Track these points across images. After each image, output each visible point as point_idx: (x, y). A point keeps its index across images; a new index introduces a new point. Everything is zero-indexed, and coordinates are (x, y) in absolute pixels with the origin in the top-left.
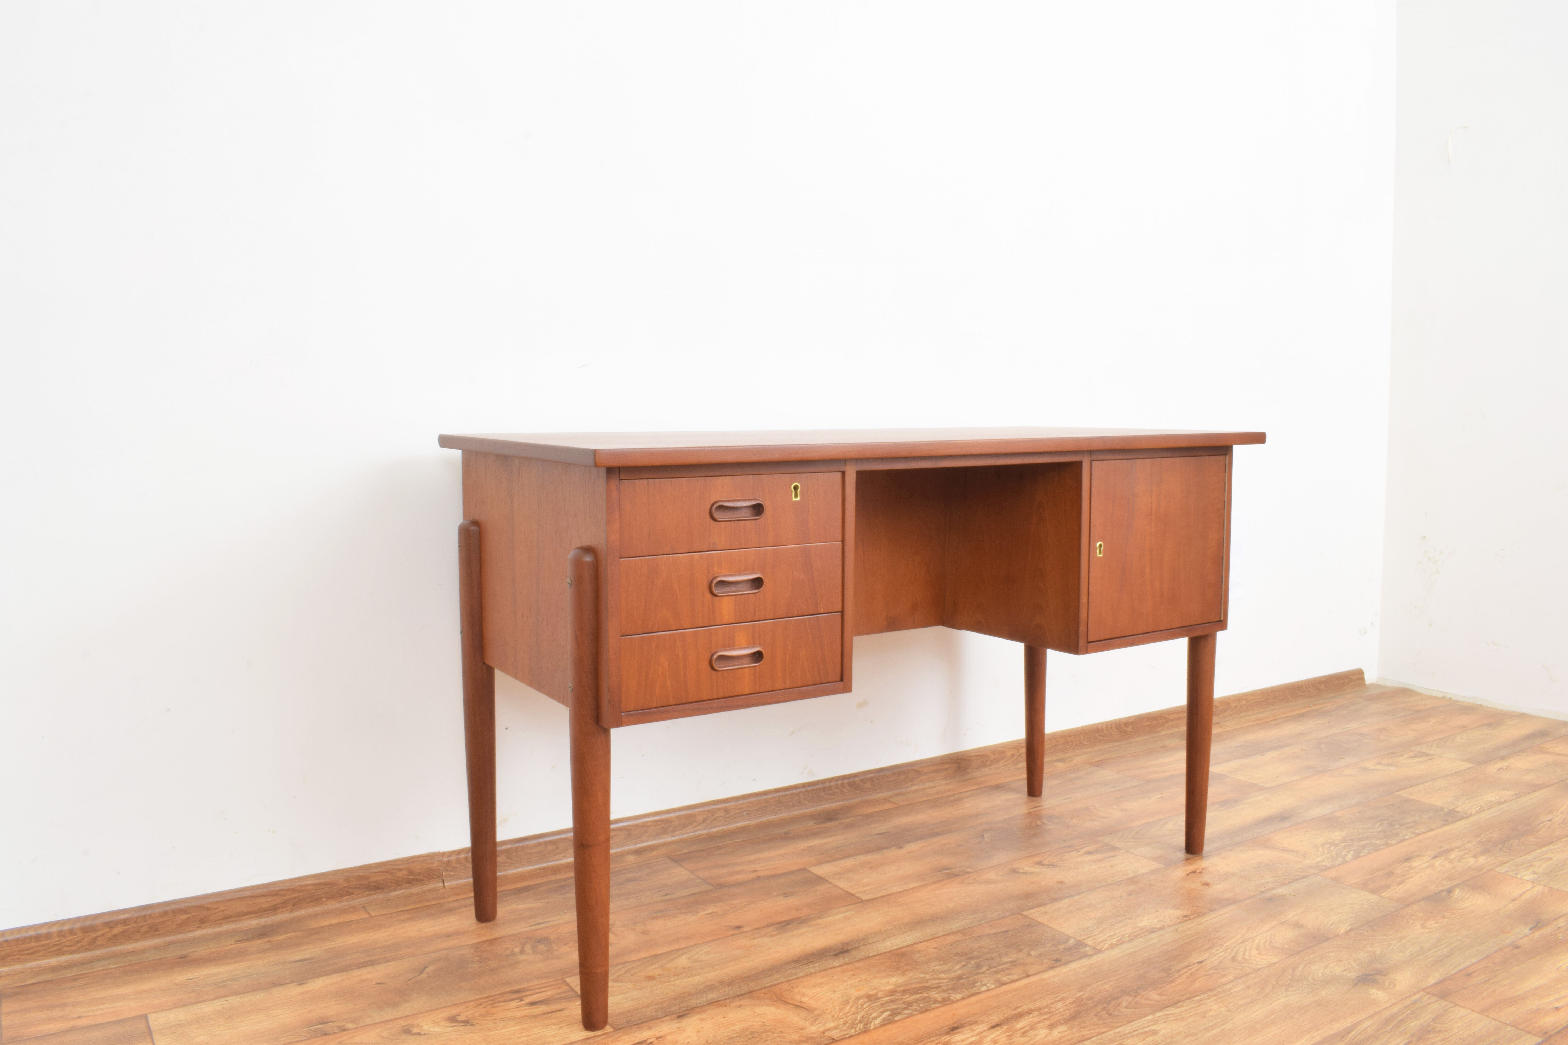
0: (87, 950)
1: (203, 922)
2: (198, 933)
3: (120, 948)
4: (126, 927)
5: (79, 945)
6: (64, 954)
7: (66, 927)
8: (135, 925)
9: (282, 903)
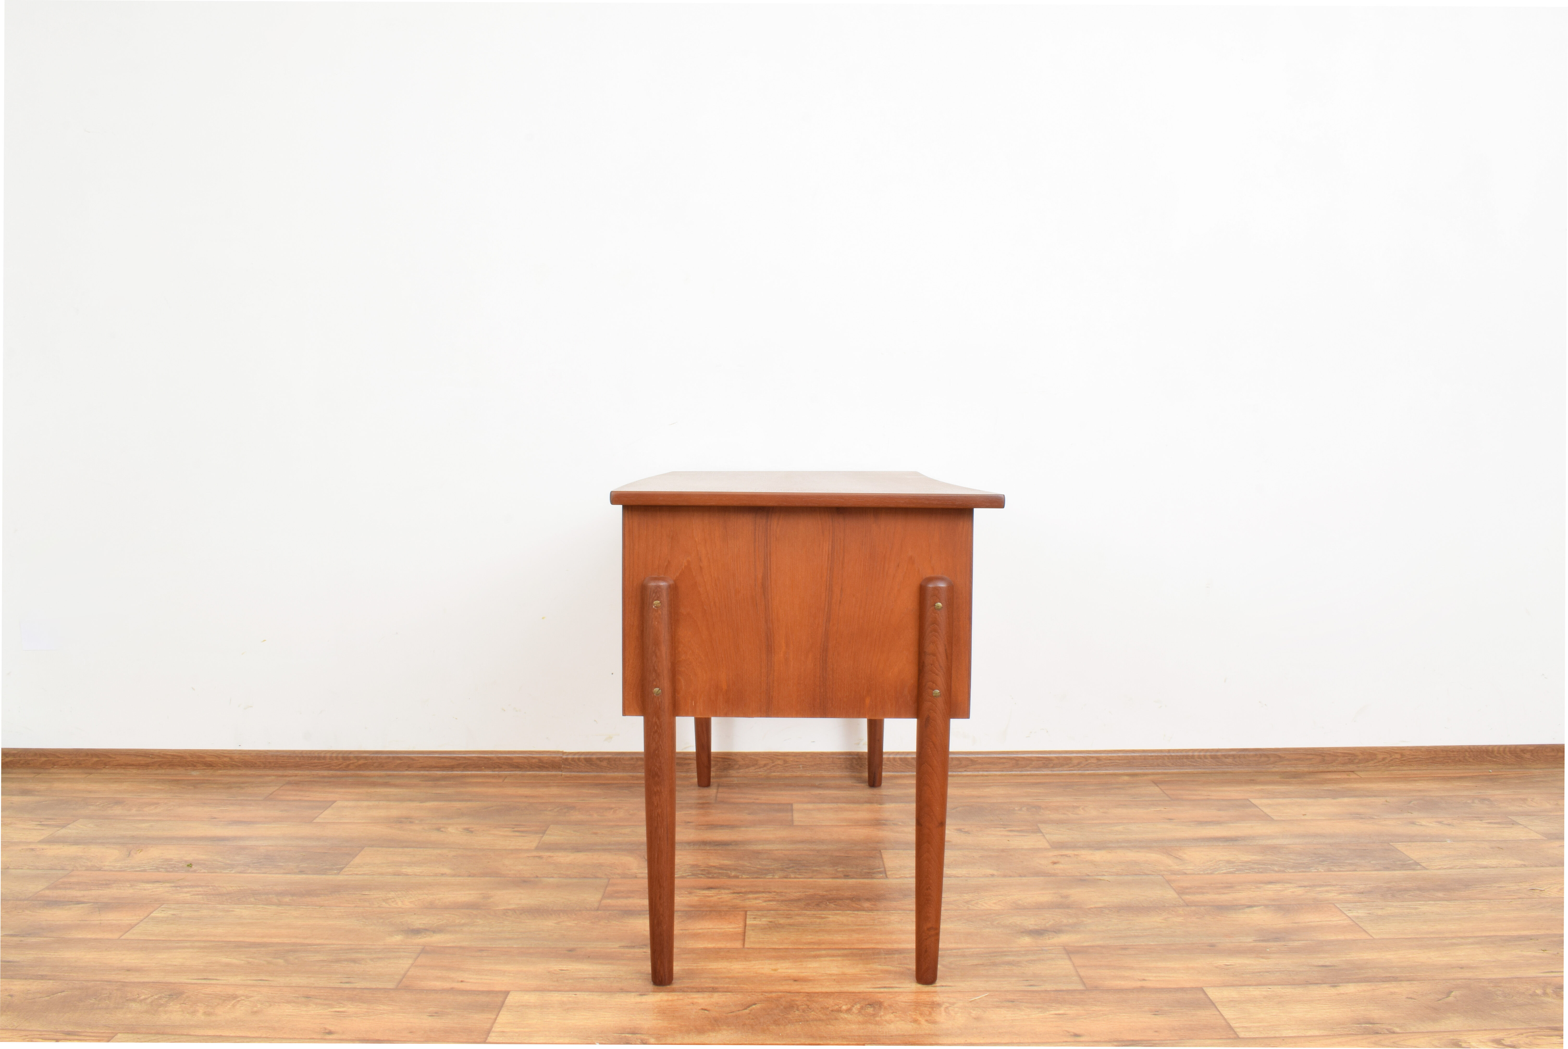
0: (344, 770)
1: (409, 767)
2: (407, 773)
3: (361, 772)
4: (366, 761)
5: (340, 766)
6: (331, 770)
7: (334, 755)
8: (371, 761)
9: (457, 765)
